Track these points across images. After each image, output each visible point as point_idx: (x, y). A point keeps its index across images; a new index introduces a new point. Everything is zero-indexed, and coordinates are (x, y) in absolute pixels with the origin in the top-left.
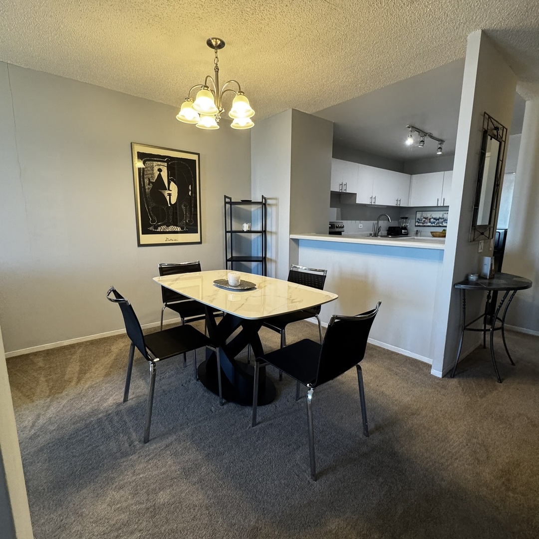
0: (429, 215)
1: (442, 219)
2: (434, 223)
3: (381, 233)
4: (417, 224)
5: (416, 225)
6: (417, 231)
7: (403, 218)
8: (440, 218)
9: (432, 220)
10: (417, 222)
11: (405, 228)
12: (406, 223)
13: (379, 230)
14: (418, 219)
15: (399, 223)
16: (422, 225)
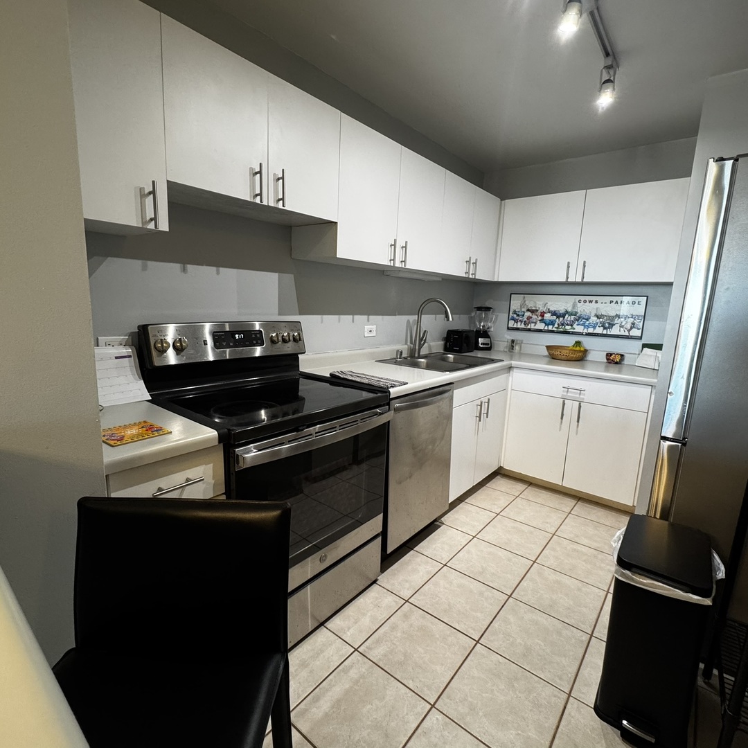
0: (539, 303)
1: (571, 314)
2: (552, 323)
3: (430, 347)
4: (512, 324)
5: (510, 325)
6: (513, 341)
7: (479, 309)
8: (567, 312)
9: (548, 316)
10: (513, 319)
11: (485, 334)
12: (486, 320)
13: (422, 340)
14: (515, 312)
15: (472, 320)
16: (523, 326)
